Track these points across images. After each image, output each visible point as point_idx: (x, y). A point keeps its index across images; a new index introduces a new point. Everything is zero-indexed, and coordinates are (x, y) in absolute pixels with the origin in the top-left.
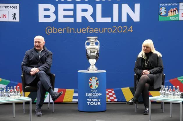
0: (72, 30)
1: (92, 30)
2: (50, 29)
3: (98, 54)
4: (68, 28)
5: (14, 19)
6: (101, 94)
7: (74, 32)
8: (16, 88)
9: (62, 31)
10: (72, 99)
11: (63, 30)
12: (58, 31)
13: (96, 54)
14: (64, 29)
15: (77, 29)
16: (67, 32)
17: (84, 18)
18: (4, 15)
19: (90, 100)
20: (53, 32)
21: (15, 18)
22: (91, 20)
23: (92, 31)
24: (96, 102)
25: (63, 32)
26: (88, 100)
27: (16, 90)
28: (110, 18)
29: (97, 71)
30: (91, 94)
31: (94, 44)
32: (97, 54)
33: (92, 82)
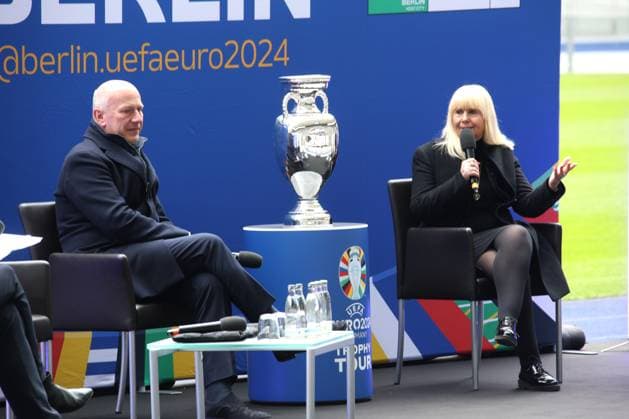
0: (91, 59)
4: (76, 52)
9: (55, 67)
11: (56, 59)
15: (108, 54)
16: (72, 71)
20: (24, 69)
25: (59, 72)
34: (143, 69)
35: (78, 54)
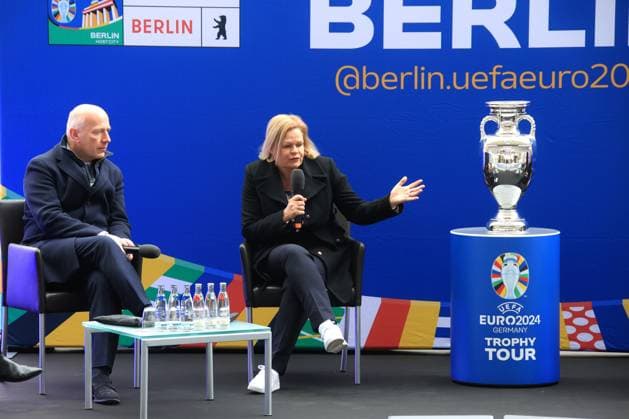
1: (511, 77)
2: (352, 76)
3: (528, 167)
4: (420, 72)
5: (222, 37)
6: (537, 319)
7: (442, 87)
8: (217, 290)
9: (398, 84)
10: (433, 337)
11: (399, 79)
12: (383, 81)
13: (520, 166)
14: (403, 76)
15: (455, 74)
16: (416, 87)
17: (480, 33)
18: (184, 23)
19: (497, 341)
20: (365, 86)
21: (222, 32)
22: (507, 40)
23: (512, 83)
24: (517, 347)
25: (402, 87)
26: (489, 339)
27: (213, 297)
28: (583, 32)
29: (523, 232)
30: (499, 320)
31: (514, 130)
32: (523, 166)
33: (504, 271)
34: (494, 87)
35: (423, 74)
